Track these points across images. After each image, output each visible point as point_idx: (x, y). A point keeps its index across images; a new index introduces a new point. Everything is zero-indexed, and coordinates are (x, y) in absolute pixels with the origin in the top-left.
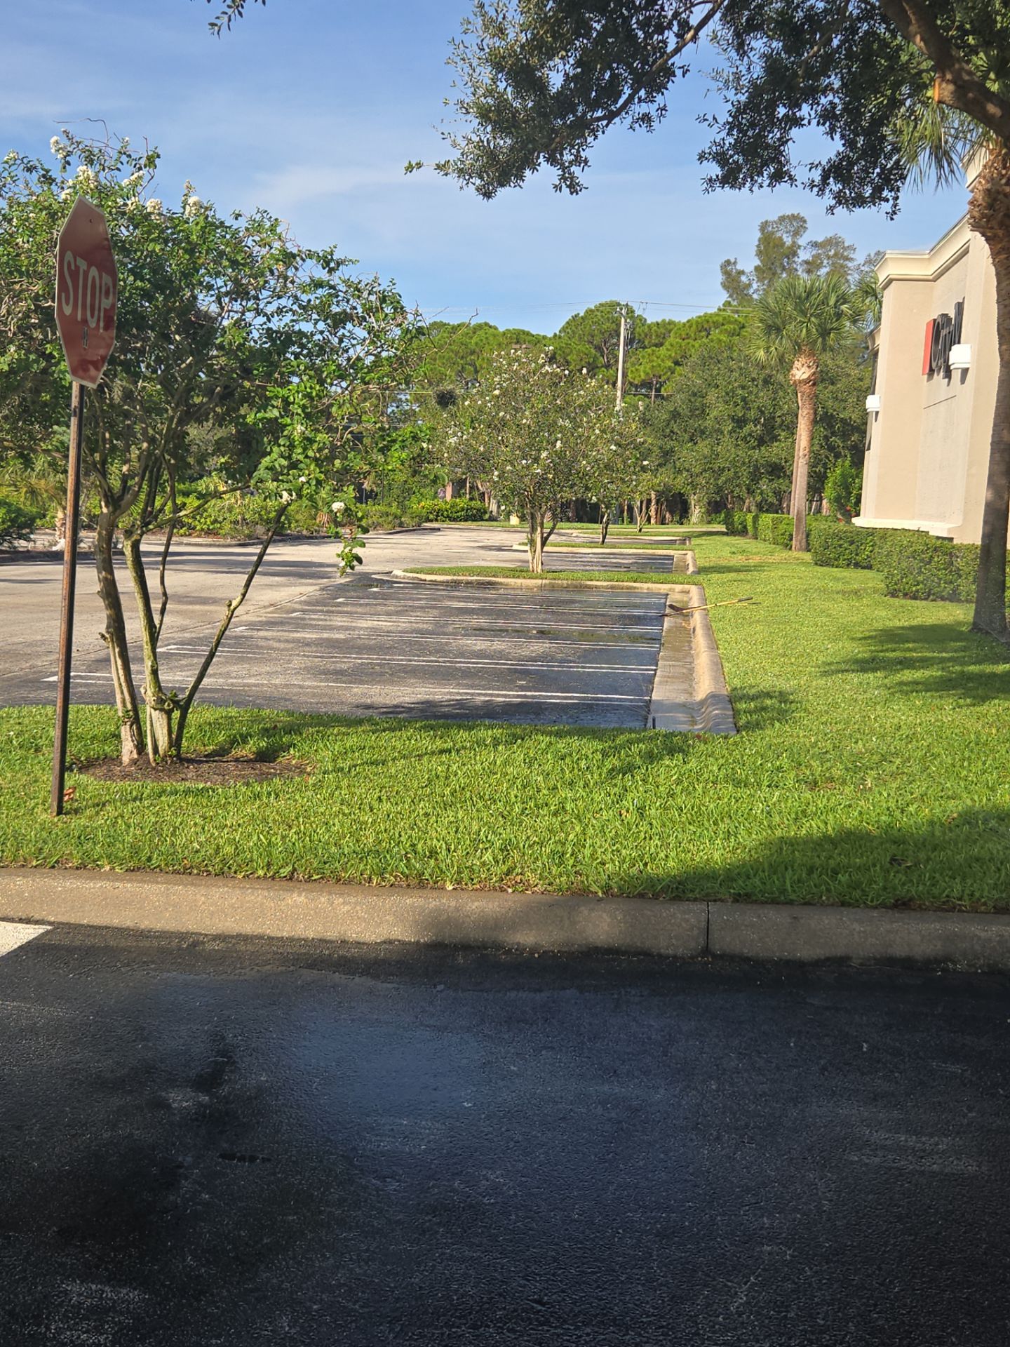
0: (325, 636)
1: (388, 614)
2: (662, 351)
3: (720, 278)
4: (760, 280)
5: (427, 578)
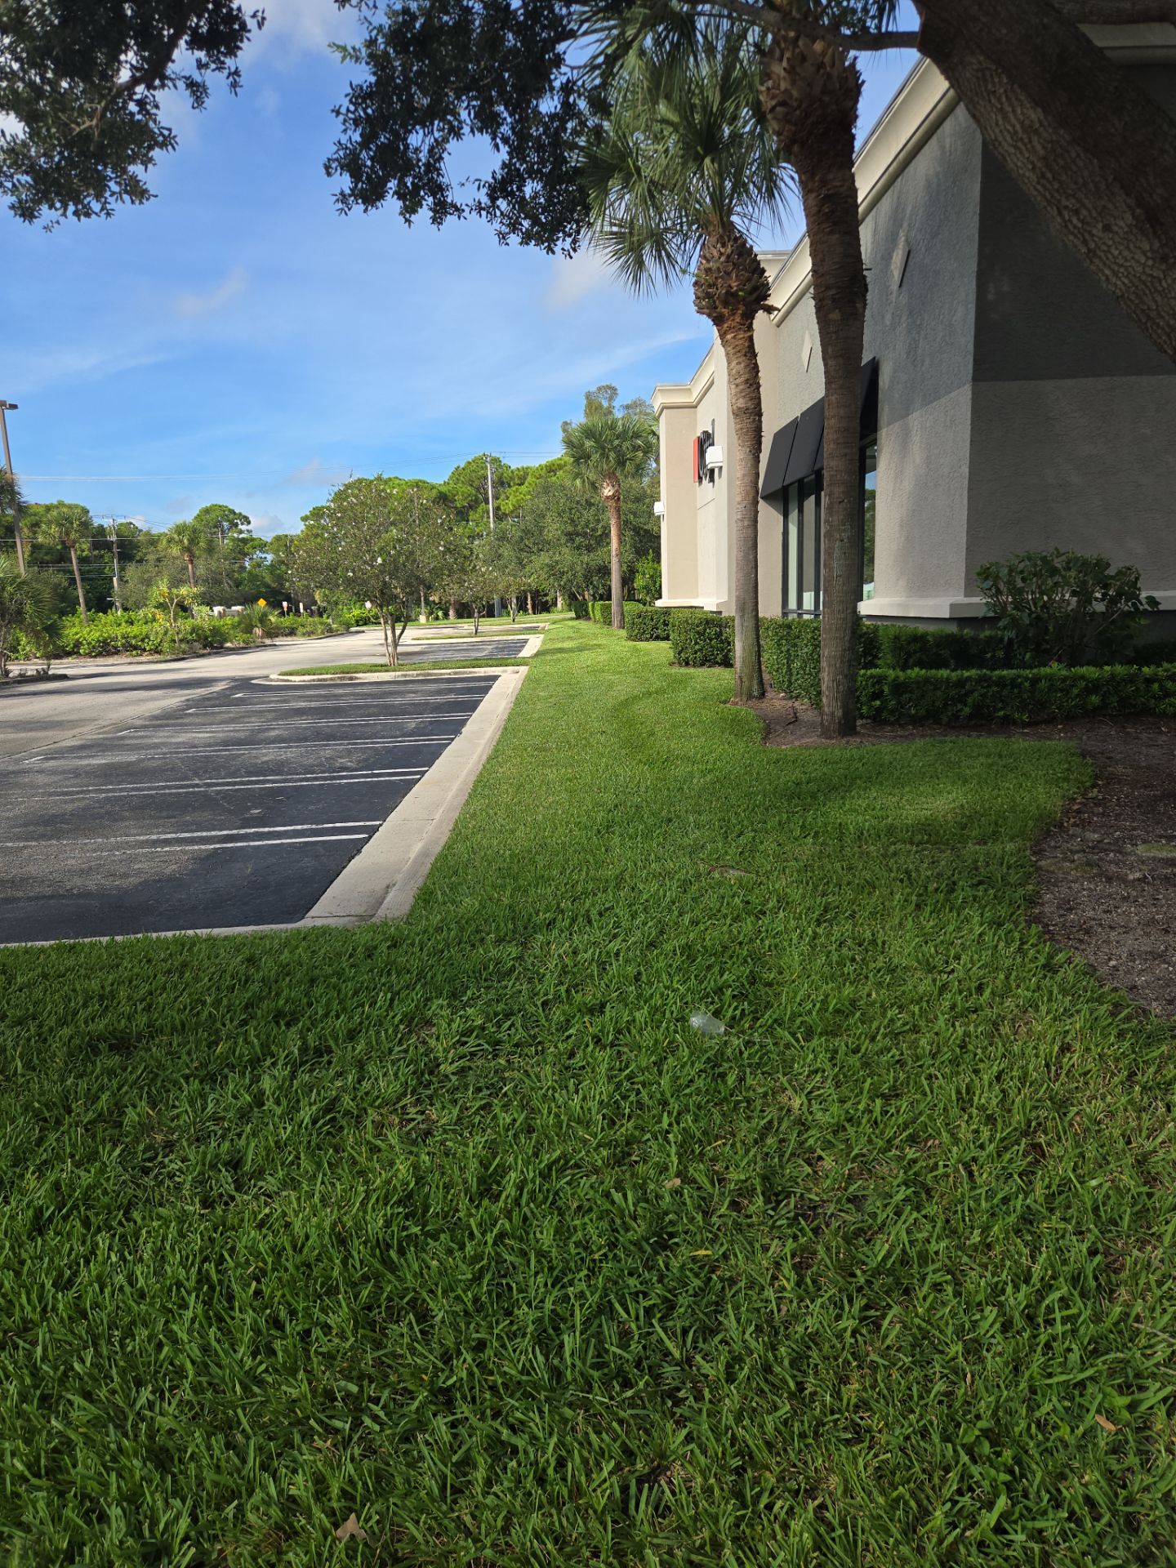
3: (560, 435)
5: (296, 680)
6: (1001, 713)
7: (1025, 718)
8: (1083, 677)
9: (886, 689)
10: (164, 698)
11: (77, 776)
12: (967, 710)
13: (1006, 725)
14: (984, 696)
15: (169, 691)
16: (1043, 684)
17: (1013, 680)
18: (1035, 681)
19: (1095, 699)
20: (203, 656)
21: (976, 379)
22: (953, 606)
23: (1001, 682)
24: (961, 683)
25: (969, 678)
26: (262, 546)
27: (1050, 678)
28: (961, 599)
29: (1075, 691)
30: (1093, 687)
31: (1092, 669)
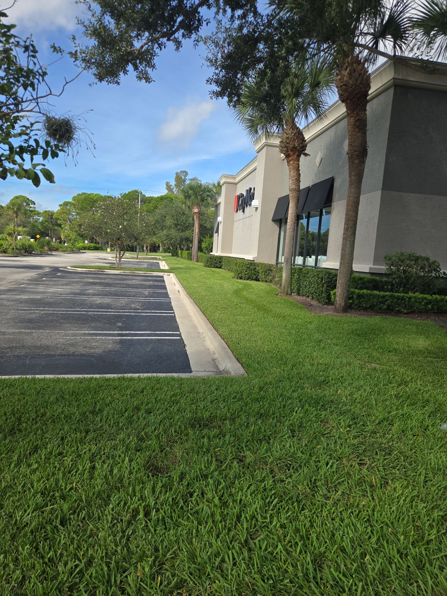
0: (32, 297)
1: (63, 285)
2: (150, 205)
3: (165, 186)
4: (176, 188)
5: (79, 270)
6: (397, 309)
7: (405, 311)
8: (426, 298)
9: (355, 297)
10: (27, 272)
11: (21, 303)
12: (385, 307)
13: (398, 313)
14: (392, 302)
15: (27, 270)
16: (413, 300)
17: (403, 297)
18: (410, 298)
19: (430, 306)
20: (25, 256)
21: (383, 189)
22: (370, 268)
23: (398, 298)
24: (383, 297)
25: (387, 295)
26: (39, 214)
27: (415, 297)
28: (372, 266)
29: (423, 303)
30: (429, 302)
31: (429, 296)
